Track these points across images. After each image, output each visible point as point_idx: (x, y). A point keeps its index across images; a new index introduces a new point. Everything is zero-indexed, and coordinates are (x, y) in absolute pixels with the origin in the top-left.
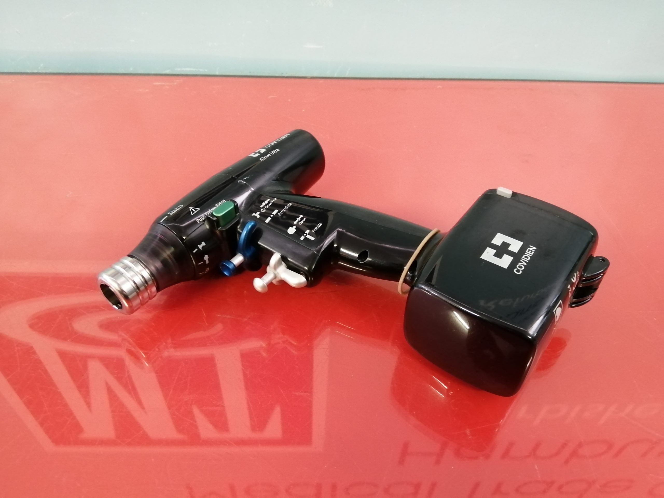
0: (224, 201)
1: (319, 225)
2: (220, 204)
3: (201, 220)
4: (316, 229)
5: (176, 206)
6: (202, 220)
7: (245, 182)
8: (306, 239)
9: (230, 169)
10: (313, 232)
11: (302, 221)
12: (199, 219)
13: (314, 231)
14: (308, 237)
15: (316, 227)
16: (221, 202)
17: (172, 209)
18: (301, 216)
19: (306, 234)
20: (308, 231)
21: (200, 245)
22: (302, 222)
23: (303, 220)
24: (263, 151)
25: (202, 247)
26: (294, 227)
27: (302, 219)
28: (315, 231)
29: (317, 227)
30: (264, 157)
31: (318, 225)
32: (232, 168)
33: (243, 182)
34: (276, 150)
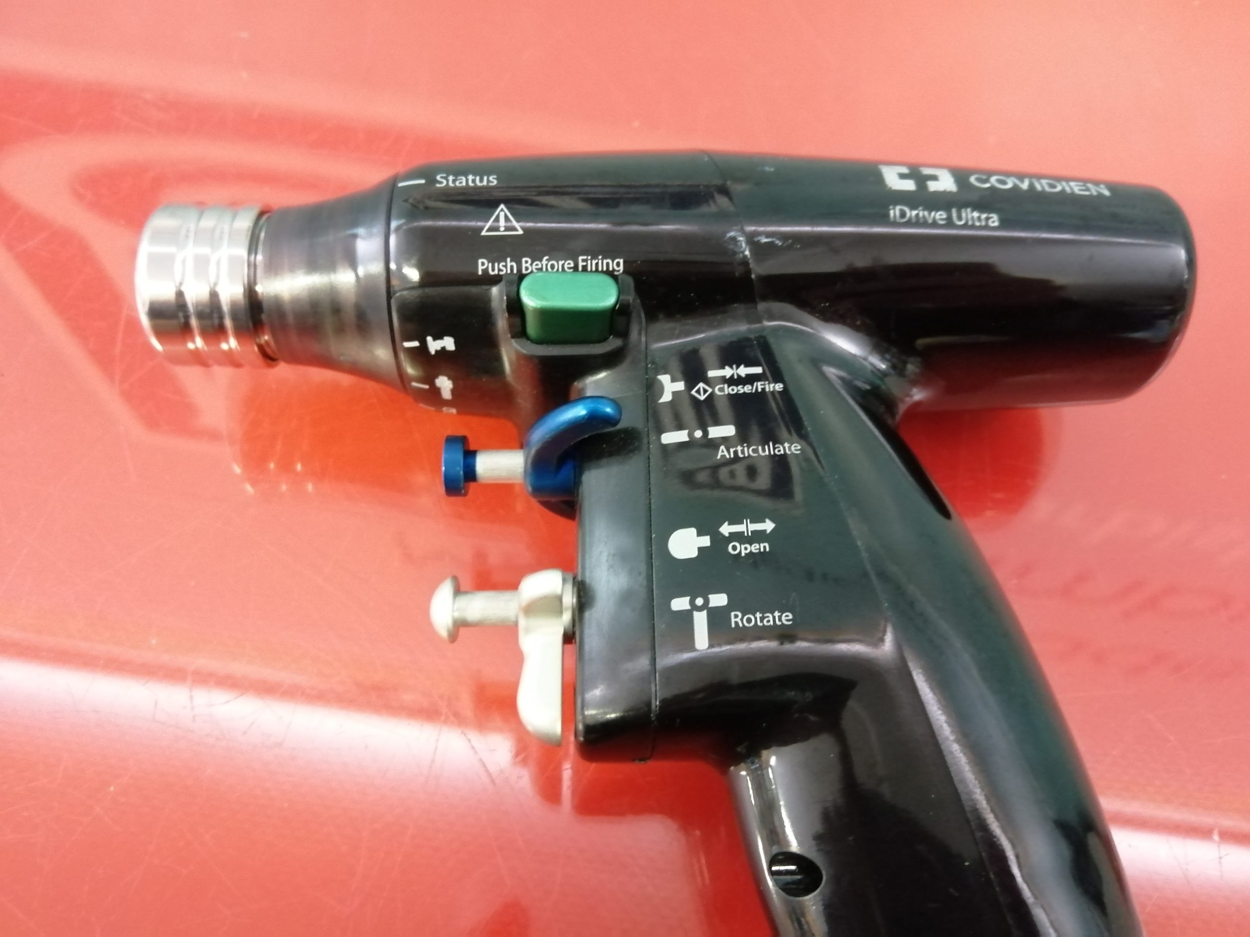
0: (618, 264)
1: (777, 614)
2: (597, 264)
3: (493, 270)
4: (749, 620)
5: (481, 170)
6: (496, 272)
7: (750, 251)
8: (686, 618)
9: (767, 169)
10: (733, 620)
11: (748, 546)
12: (490, 265)
13: (738, 620)
14: (700, 620)
15: (758, 615)
16: (605, 262)
17: (459, 171)
18: (768, 526)
19: (707, 601)
20: (719, 600)
21: (435, 339)
22: (744, 549)
23: (754, 548)
24: (945, 183)
25: (439, 348)
26: (706, 541)
27: (758, 536)
28: (736, 623)
29: (762, 619)
30: (914, 213)
31: (772, 613)
32: (772, 169)
33: (744, 245)
34: (984, 216)
